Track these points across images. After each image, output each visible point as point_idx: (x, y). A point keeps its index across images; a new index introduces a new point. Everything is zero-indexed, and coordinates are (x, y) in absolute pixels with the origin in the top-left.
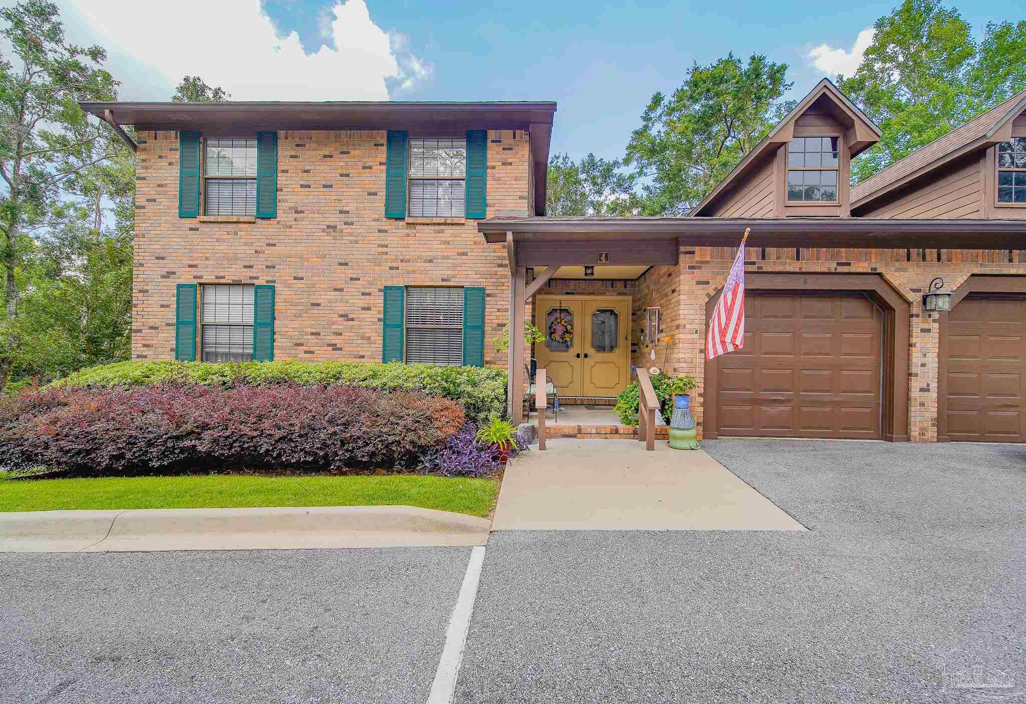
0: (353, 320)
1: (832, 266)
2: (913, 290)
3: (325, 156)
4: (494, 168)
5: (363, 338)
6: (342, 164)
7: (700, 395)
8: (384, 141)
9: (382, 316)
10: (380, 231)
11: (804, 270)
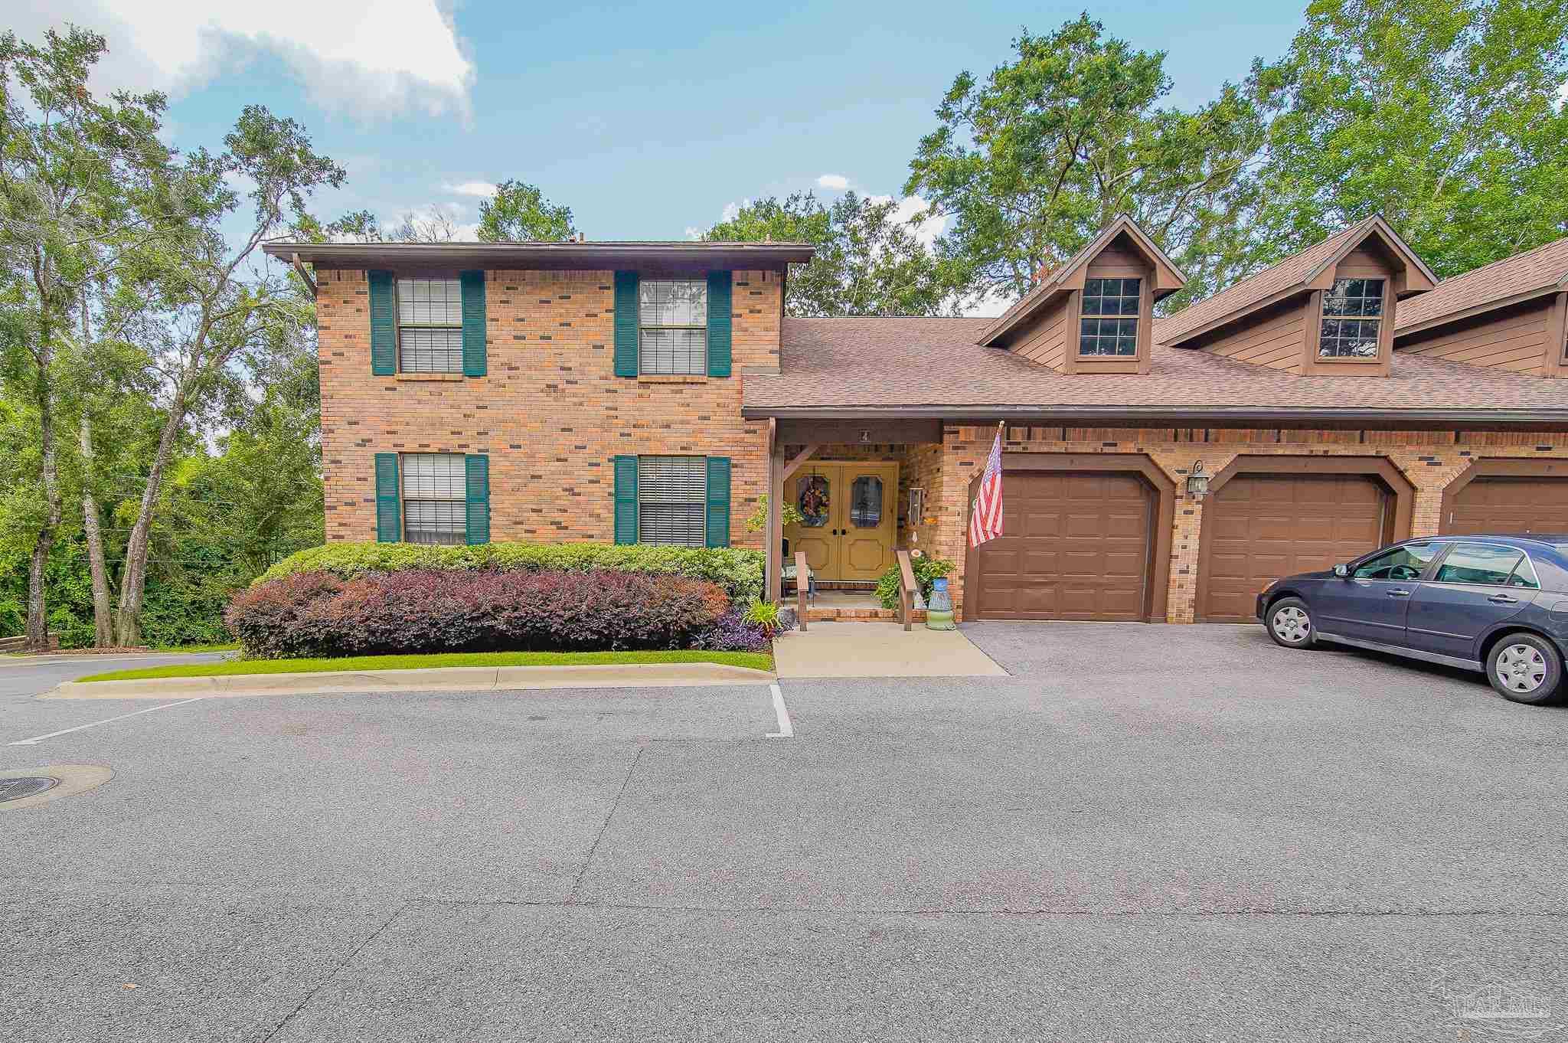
0: (579, 494)
1: (1098, 446)
2: (1179, 472)
3: (542, 302)
4: (740, 316)
5: (591, 516)
6: (563, 311)
7: (961, 578)
8: (610, 282)
9: (612, 490)
10: (608, 391)
11: (1070, 451)
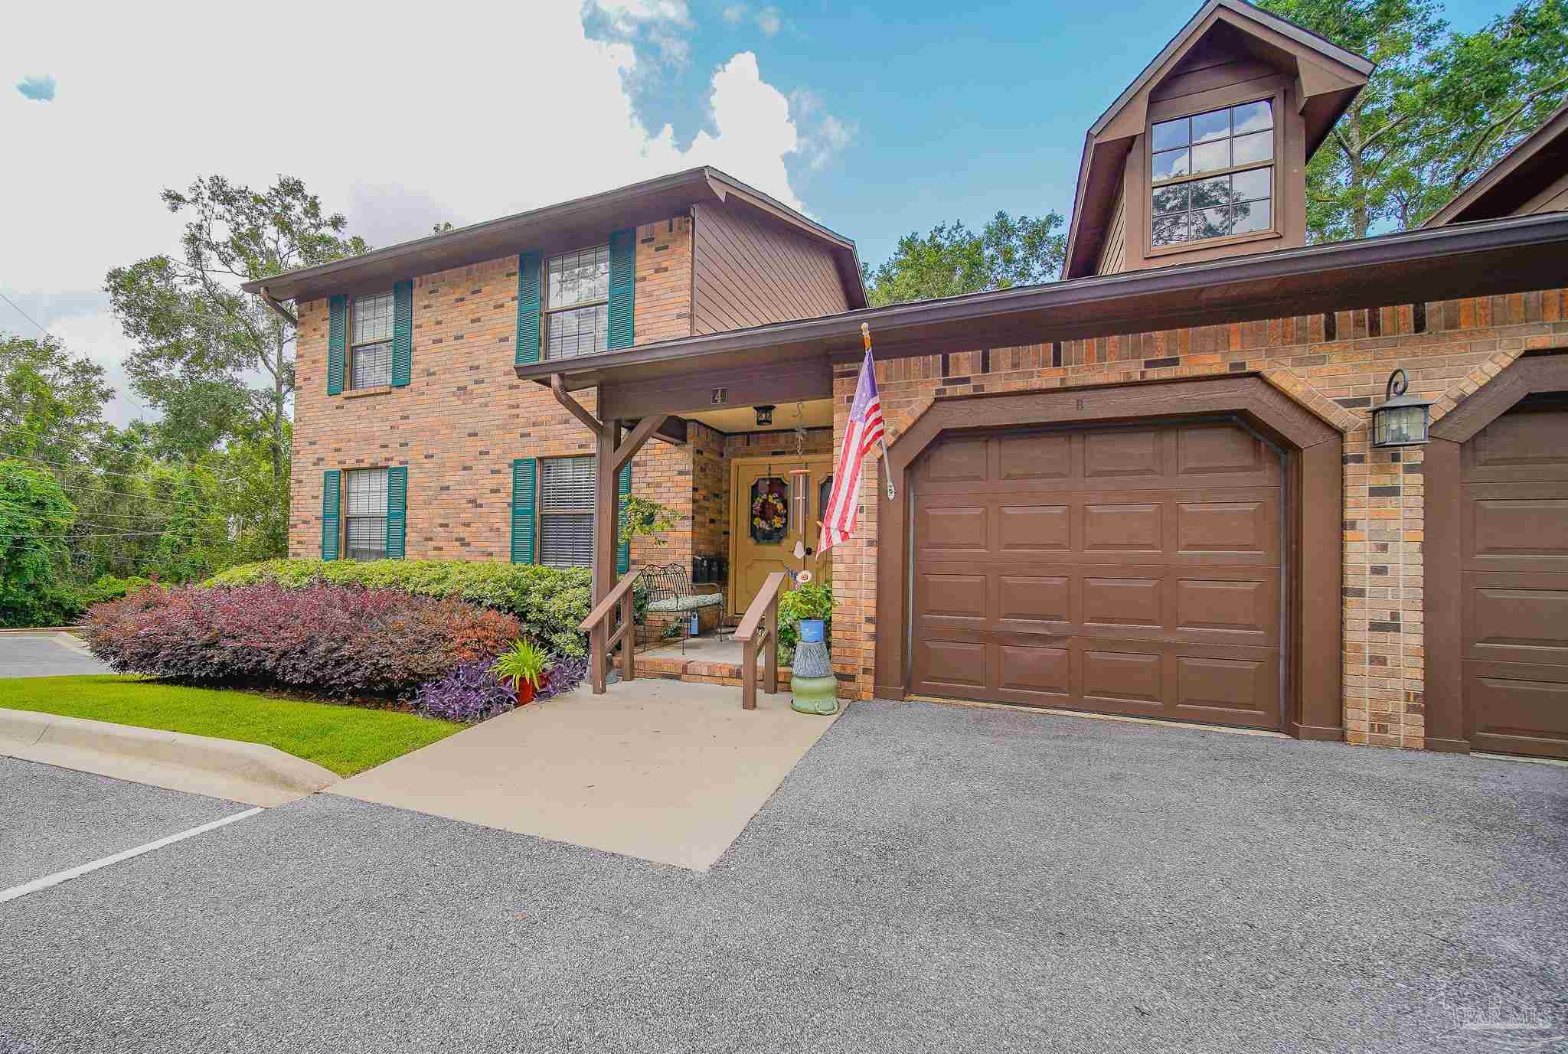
0: (481, 506)
1: (1135, 370)
2: (1347, 403)
3: (457, 300)
4: (644, 279)
5: (491, 530)
6: (473, 306)
7: (869, 620)
8: (516, 269)
9: (510, 500)
10: (510, 388)
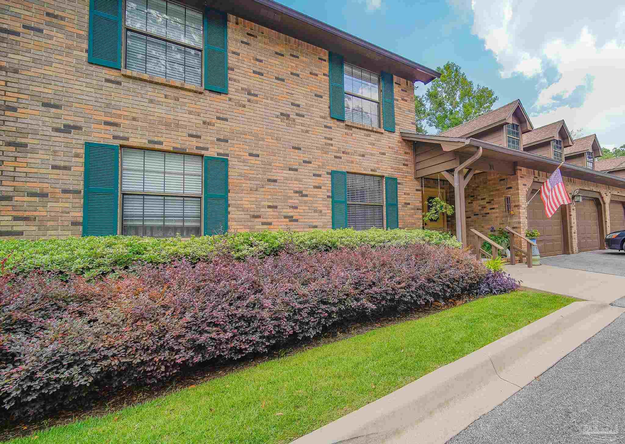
3: (277, 53)
4: (397, 100)
6: (294, 65)
8: (326, 58)
9: (330, 194)
10: (326, 127)
